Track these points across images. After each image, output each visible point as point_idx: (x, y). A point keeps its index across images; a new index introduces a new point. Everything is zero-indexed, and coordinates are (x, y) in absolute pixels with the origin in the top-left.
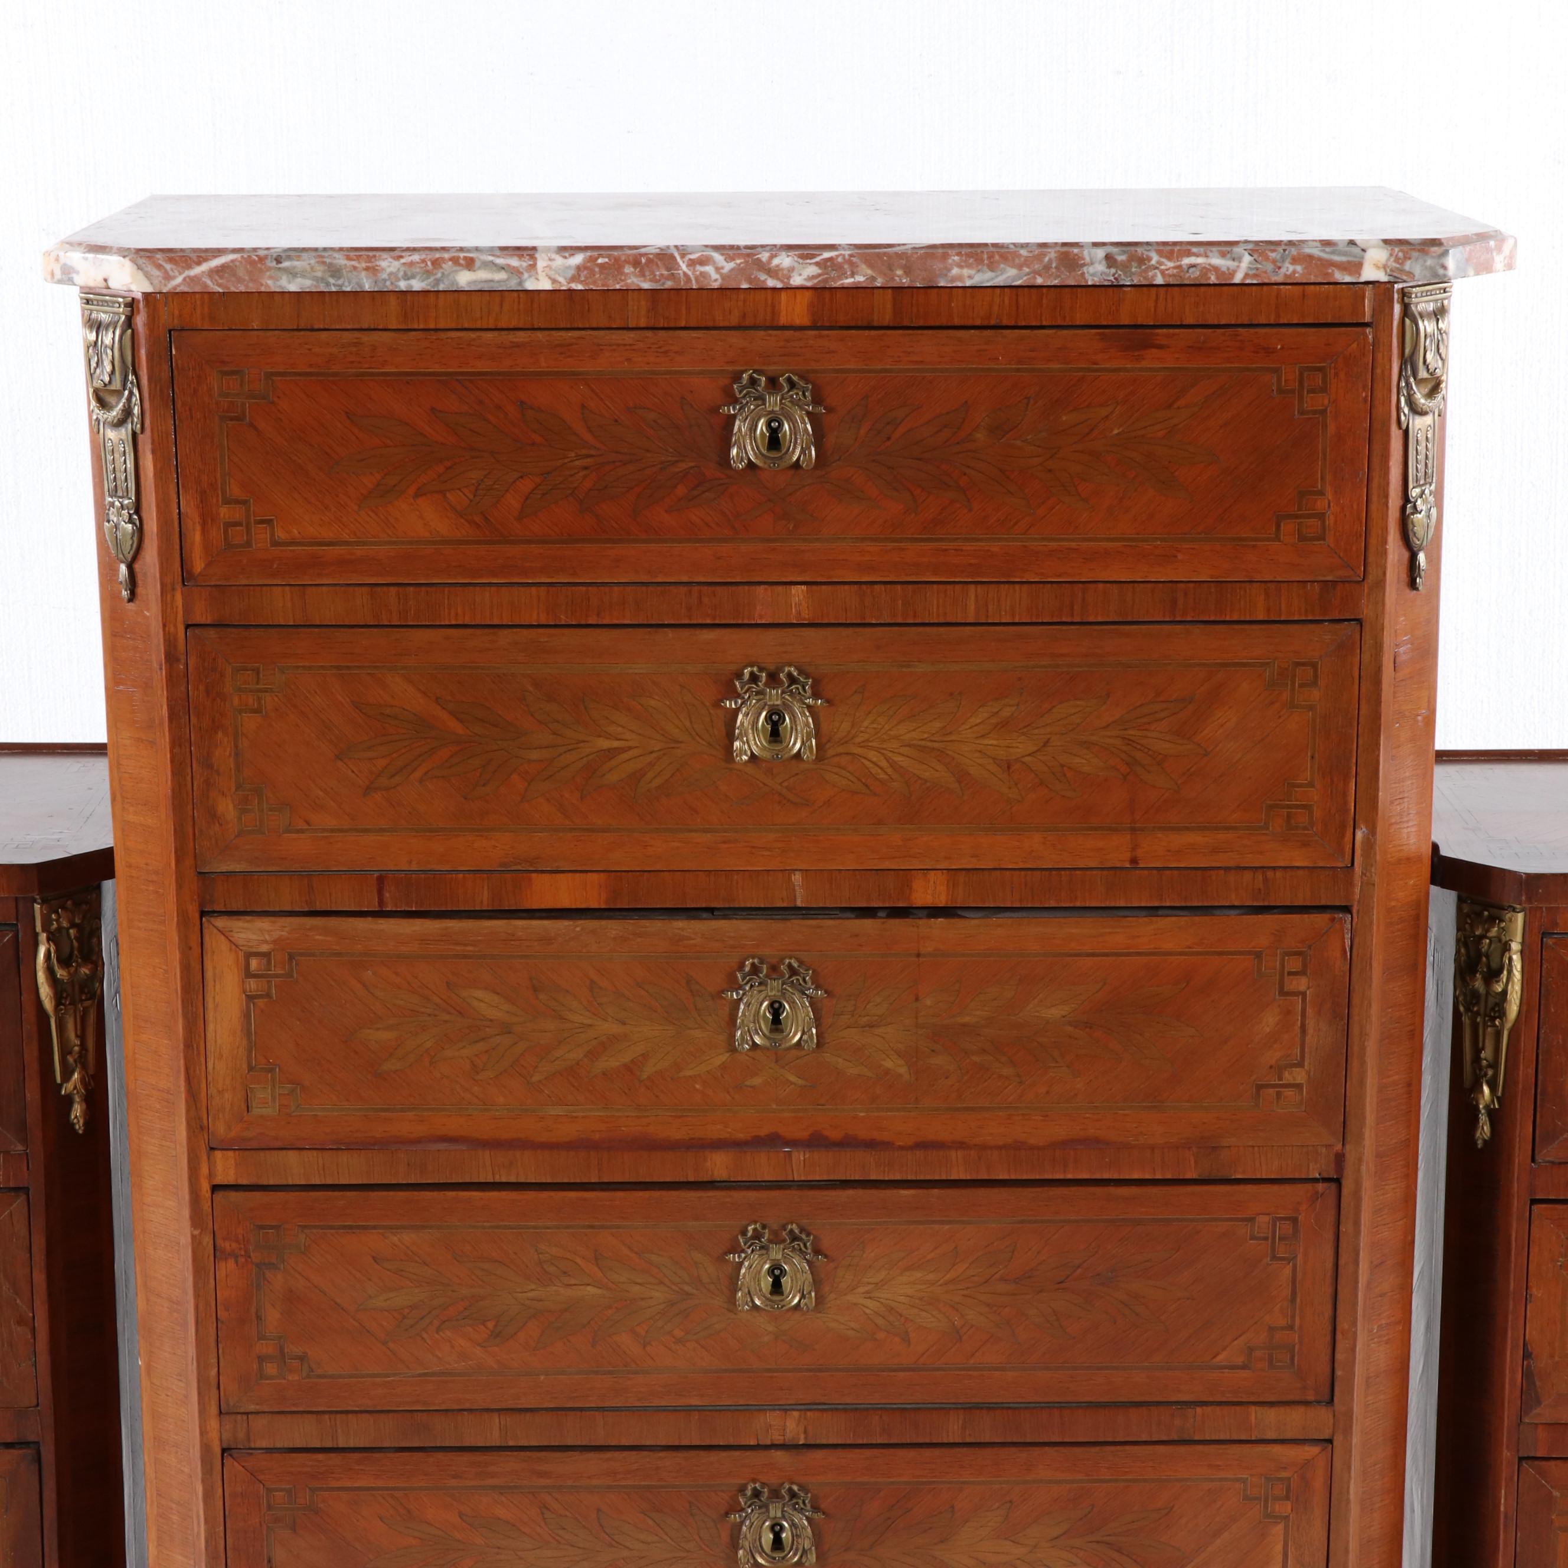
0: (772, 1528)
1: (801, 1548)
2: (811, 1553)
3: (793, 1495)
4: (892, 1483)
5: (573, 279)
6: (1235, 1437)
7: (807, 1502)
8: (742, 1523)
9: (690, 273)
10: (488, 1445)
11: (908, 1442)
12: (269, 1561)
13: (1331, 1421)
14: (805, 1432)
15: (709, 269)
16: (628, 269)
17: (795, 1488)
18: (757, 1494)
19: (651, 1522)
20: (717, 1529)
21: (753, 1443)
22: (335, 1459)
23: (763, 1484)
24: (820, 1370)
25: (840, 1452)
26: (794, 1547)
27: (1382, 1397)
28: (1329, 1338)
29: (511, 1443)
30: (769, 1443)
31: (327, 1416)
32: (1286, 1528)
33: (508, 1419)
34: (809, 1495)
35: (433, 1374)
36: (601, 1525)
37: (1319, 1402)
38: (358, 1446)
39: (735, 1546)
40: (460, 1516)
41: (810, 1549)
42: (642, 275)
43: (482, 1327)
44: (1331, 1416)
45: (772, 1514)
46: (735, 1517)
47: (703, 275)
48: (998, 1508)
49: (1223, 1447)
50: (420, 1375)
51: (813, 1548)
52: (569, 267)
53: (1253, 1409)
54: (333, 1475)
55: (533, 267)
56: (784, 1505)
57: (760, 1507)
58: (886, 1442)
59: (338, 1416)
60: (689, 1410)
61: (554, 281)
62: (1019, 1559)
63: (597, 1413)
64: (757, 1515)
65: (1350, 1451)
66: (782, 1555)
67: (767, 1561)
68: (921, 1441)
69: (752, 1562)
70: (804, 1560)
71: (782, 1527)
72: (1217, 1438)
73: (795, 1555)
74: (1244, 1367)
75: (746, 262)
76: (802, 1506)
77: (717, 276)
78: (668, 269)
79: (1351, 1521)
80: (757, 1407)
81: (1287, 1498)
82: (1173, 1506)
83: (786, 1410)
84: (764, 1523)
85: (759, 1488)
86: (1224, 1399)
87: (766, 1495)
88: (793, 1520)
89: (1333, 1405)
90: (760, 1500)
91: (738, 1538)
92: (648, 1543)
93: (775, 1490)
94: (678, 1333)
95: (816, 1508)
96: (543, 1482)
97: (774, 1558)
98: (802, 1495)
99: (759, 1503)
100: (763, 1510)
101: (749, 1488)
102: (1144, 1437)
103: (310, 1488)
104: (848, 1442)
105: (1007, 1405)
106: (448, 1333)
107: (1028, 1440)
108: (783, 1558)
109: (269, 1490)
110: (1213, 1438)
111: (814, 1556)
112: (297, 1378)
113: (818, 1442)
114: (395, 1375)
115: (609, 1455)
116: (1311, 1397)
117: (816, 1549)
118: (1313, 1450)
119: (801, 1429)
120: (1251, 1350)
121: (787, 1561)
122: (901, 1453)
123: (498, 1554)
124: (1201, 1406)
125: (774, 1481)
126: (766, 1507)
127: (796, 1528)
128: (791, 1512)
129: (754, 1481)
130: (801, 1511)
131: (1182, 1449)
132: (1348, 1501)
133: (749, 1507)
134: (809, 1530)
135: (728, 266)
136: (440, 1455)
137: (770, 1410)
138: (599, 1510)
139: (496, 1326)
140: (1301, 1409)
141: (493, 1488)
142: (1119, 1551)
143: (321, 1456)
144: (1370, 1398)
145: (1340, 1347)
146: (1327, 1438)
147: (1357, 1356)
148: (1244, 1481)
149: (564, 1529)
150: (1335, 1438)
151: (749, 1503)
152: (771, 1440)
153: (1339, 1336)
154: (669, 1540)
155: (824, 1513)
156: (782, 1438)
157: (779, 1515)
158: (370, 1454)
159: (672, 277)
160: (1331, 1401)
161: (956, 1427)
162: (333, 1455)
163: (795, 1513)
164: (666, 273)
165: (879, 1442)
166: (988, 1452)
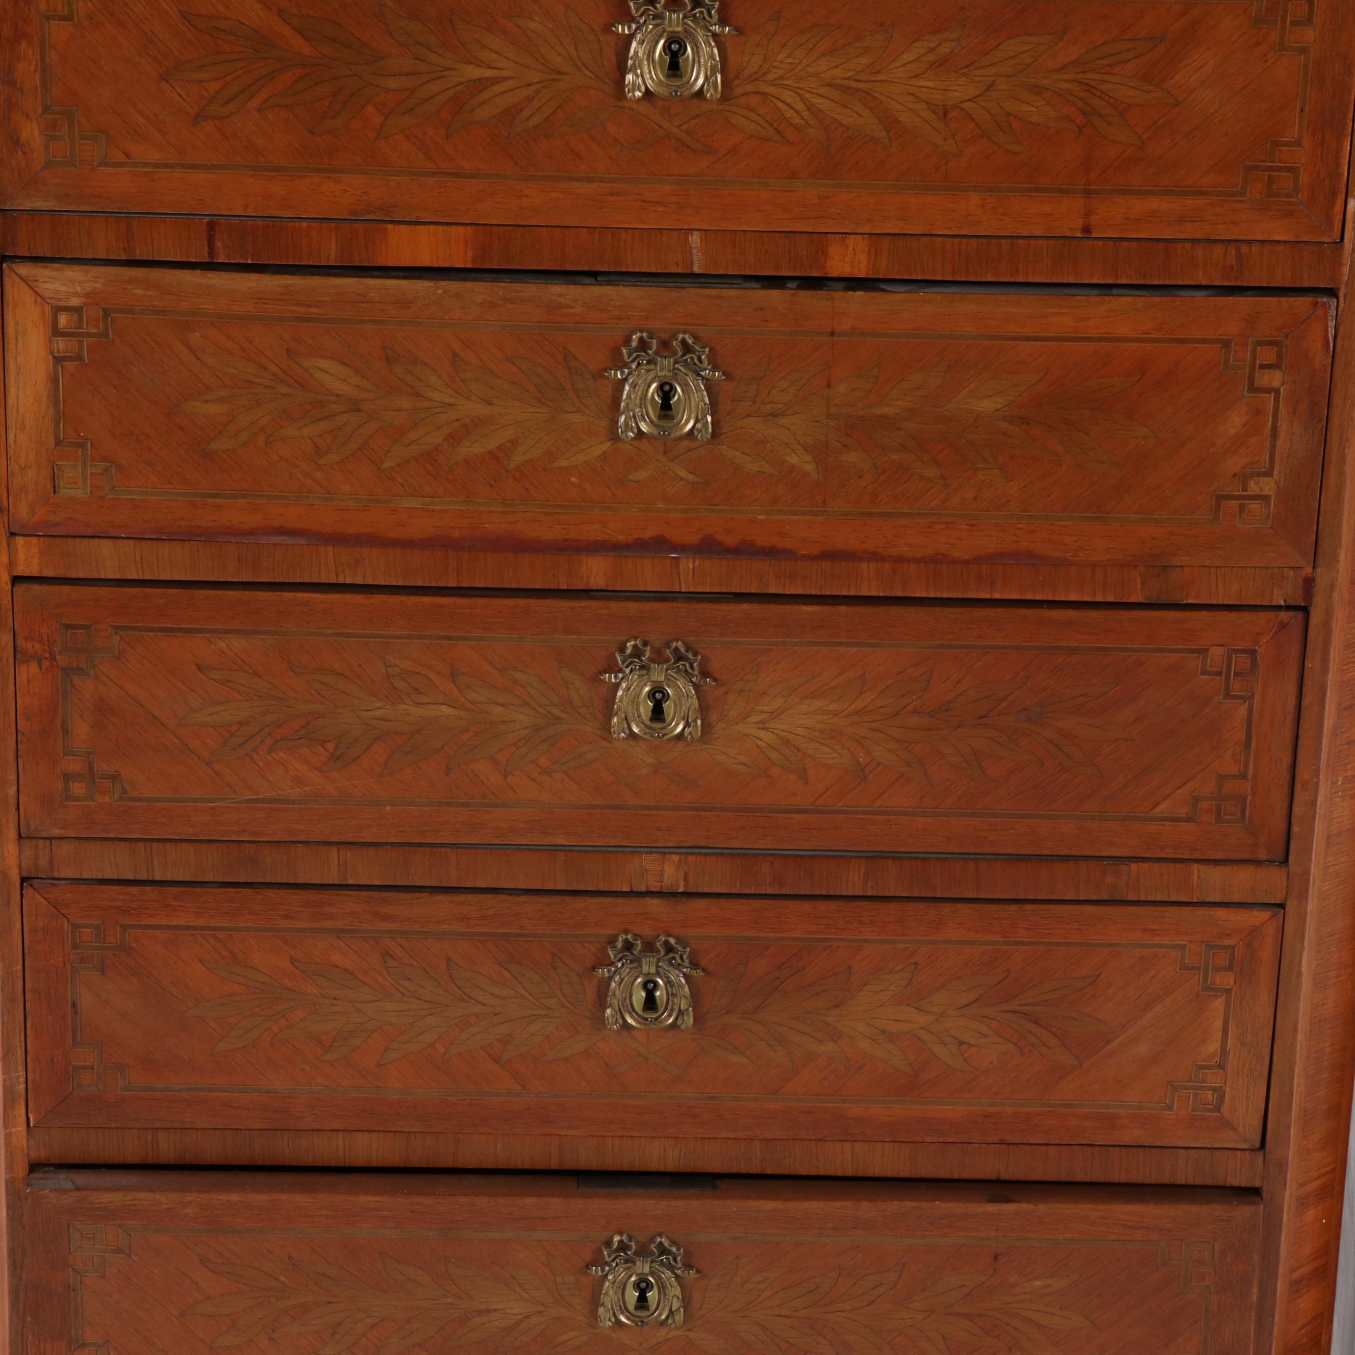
0: (645, 985)
1: (676, 1008)
2: (688, 1015)
3: (669, 949)
4: (782, 939)
6: (1174, 898)
7: (685, 956)
8: (611, 978)
10: (324, 882)
11: (803, 893)
12: (74, 1006)
13: (1285, 883)
14: (685, 879)
17: (672, 941)
18: (628, 946)
19: (507, 975)
20: (583, 985)
21: (625, 889)
22: (150, 893)
23: (636, 936)
24: (704, 809)
25: (723, 902)
26: (669, 1007)
27: (1343, 859)
28: (1286, 789)
29: (351, 882)
30: (644, 889)
31: (141, 845)
32: (1228, 1002)
33: (348, 854)
34: (688, 949)
35: (263, 801)
36: (451, 977)
37: (1271, 861)
38: (176, 879)
39: (602, 1004)
40: (291, 962)
41: (687, 1009)
43: (320, 748)
44: (1285, 878)
45: (645, 969)
46: (603, 972)
48: (901, 970)
49: (1159, 909)
50: (249, 801)
51: (691, 1009)
53: (1195, 867)
54: (148, 911)
56: (659, 960)
57: (632, 962)
58: (777, 892)
59: (155, 845)
60: (553, 849)
62: (922, 1028)
63: (449, 850)
64: (628, 970)
65: (1305, 917)
66: (655, 1016)
67: (638, 1022)
68: (817, 892)
69: (621, 1022)
70: (679, 1022)
71: (656, 985)
72: (1153, 899)
73: (670, 1016)
74: (1188, 820)
76: (679, 961)
79: (1302, 996)
80: (630, 849)
81: (1230, 968)
82: (1100, 974)
83: (664, 854)
84: (635, 979)
85: (631, 940)
86: (1163, 856)
87: (639, 947)
88: (668, 977)
89: (1287, 866)
90: (632, 954)
91: (606, 996)
92: (504, 998)
93: (649, 943)
94: (544, 762)
95: (695, 965)
96: (386, 926)
97: (646, 1019)
98: (680, 948)
99: (631, 957)
100: (636, 965)
101: (620, 939)
102: (1070, 896)
103: (121, 926)
104: (734, 891)
105: (916, 855)
106: (282, 755)
107: (938, 895)
108: (656, 1019)
109: (75, 927)
110: (1149, 899)
111: (691, 1018)
112: (107, 799)
113: (700, 890)
114: (221, 800)
115: (462, 898)
116: (1262, 856)
117: (694, 1010)
118: (1262, 916)
119: (682, 876)
120: (1196, 800)
121: (661, 1022)
122: (793, 905)
123: (333, 1005)
124: (1136, 862)
125: (647, 931)
126: (639, 961)
127: (672, 986)
128: (666, 967)
129: (626, 932)
130: (678, 967)
131: (1113, 911)
132: (1299, 974)
133: (619, 961)
134: (686, 989)
136: (269, 893)
137: (647, 853)
138: (449, 959)
139: (336, 748)
140: (1251, 869)
141: (330, 931)
142: (1036, 1022)
143: (134, 890)
144: (1330, 859)
145: (1298, 799)
146: (1278, 902)
147: (1318, 810)
148: (1183, 947)
149: (409, 979)
150: (1288, 902)
151: (619, 956)
152: (647, 886)
153: (1298, 787)
154: (528, 996)
155: (704, 970)
156: (659, 884)
157: (653, 970)
158: (189, 889)
160: (1286, 860)
161: (856, 877)
162: (147, 889)
163: (671, 969)
165: (768, 892)
166: (892, 907)
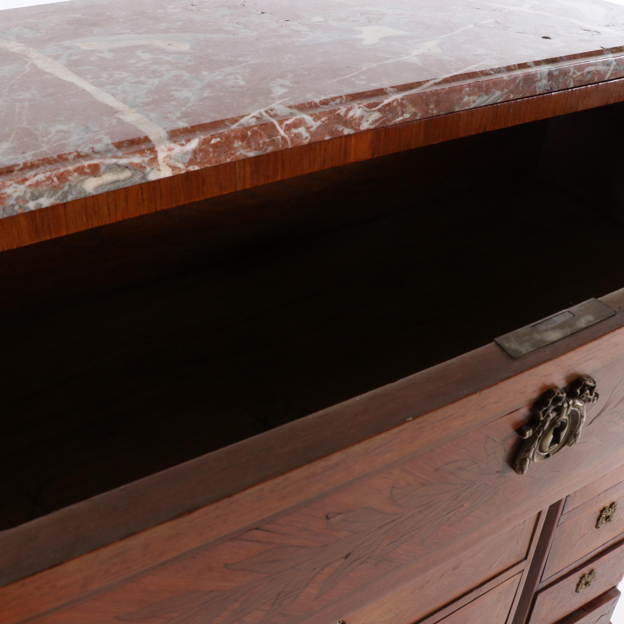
5: (191, 162)
9: (286, 136)
15: (302, 130)
16: (237, 144)
42: (249, 146)
47: (298, 136)
52: (186, 153)
55: (154, 160)
61: (174, 168)
75: (329, 118)
77: (308, 135)
78: (269, 137)
135: (315, 125)
159: (273, 142)
164: (267, 140)
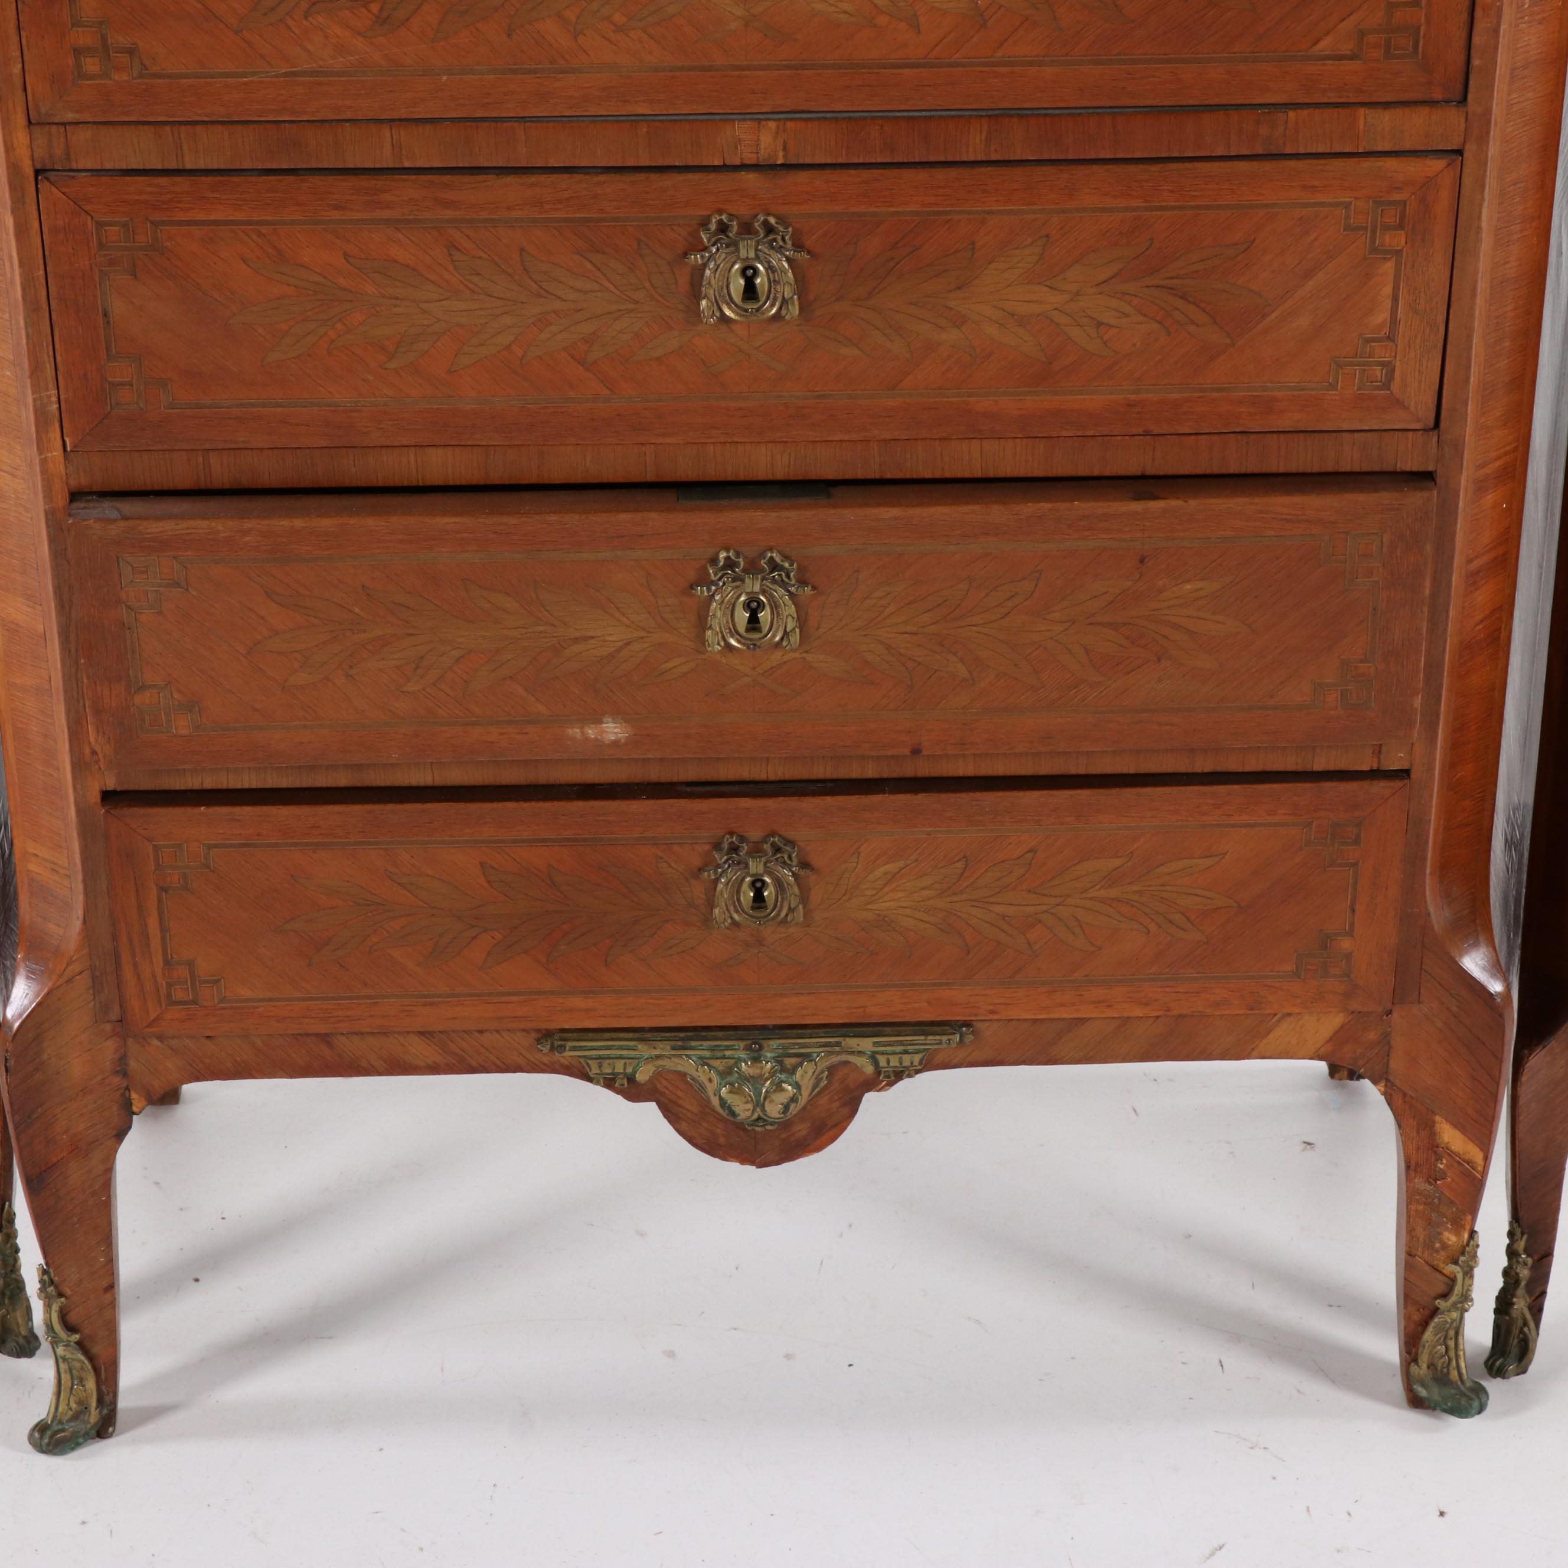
0: (743, 272)
1: (780, 296)
2: (793, 304)
3: (769, 230)
4: (897, 213)
6: (1337, 149)
7: (787, 238)
8: (705, 265)
10: (377, 166)
11: (917, 160)
12: (105, 315)
13: (1463, 125)
14: (785, 149)
17: (772, 220)
18: (723, 228)
19: (589, 266)
20: (674, 274)
21: (717, 162)
22: (182, 184)
23: (731, 216)
24: (803, 67)
25: (828, 174)
26: (772, 296)
27: (1530, 95)
28: (1465, 16)
29: (407, 164)
30: (738, 162)
31: (168, 128)
32: (1398, 265)
33: (402, 132)
34: (790, 229)
35: (304, 73)
36: (525, 270)
37: (1447, 102)
38: (210, 167)
39: (696, 295)
40: (345, 259)
41: (792, 297)
43: (364, 10)
44: (1463, 120)
45: (743, 254)
46: (696, 258)
48: (1032, 244)
49: (1322, 162)
50: (286, 75)
51: (795, 297)
53: (1362, 111)
54: (181, 205)
56: (758, 243)
57: (728, 246)
58: (889, 160)
59: (183, 128)
60: (634, 120)
62: (1056, 309)
63: (516, 124)
64: (723, 256)
65: (1486, 164)
66: (756, 306)
67: (737, 314)
68: (932, 159)
69: (718, 314)
70: (783, 312)
71: (756, 271)
72: (1314, 151)
73: (772, 305)
74: (1352, 57)
76: (781, 243)
79: (1481, 255)
80: (722, 117)
81: (1401, 227)
82: (1254, 239)
83: (760, 120)
84: (732, 266)
85: (725, 221)
86: (1325, 100)
87: (735, 229)
88: (769, 262)
89: (1466, 105)
90: (728, 237)
91: (701, 285)
92: (586, 292)
93: (746, 223)
94: (618, 18)
95: (798, 246)
96: (448, 214)
97: (746, 311)
98: (781, 229)
99: (726, 240)
100: (732, 249)
101: (714, 220)
102: (1219, 152)
103: (152, 222)
104: (840, 160)
105: (1044, 112)
106: (320, 19)
107: (1071, 157)
108: (758, 310)
109: (100, 225)
110: (1309, 151)
111: (797, 307)
112: (125, 78)
113: (801, 161)
114: (253, 74)
115: (533, 179)
116: (1438, 95)
117: (799, 298)
118: (1437, 165)
119: (780, 147)
120: (1362, 34)
121: (763, 313)
122: (907, 174)
123: (395, 306)
124: (1294, 109)
125: (744, 210)
126: (736, 244)
127: (773, 272)
128: (766, 250)
129: (720, 212)
130: (780, 249)
131: (1268, 166)
132: (1479, 229)
133: (713, 245)
134: (790, 274)
136: (316, 180)
137: (739, 120)
138: (522, 250)
139: (381, 10)
140: (1425, 110)
141: (387, 221)
142: (1183, 297)
143: (163, 181)
144: (1514, 95)
145: (1480, 26)
146: (1455, 148)
147: (1501, 39)
148: (1347, 206)
149: (479, 274)
150: (1467, 147)
151: (713, 240)
152: (742, 159)
153: (1479, 13)
154: (613, 289)
155: (809, 253)
156: (755, 155)
157: (752, 255)
158: (227, 178)
160: (1464, 100)
161: (978, 141)
162: (178, 179)
163: (772, 252)
165: (879, 160)
166: (1018, 172)
